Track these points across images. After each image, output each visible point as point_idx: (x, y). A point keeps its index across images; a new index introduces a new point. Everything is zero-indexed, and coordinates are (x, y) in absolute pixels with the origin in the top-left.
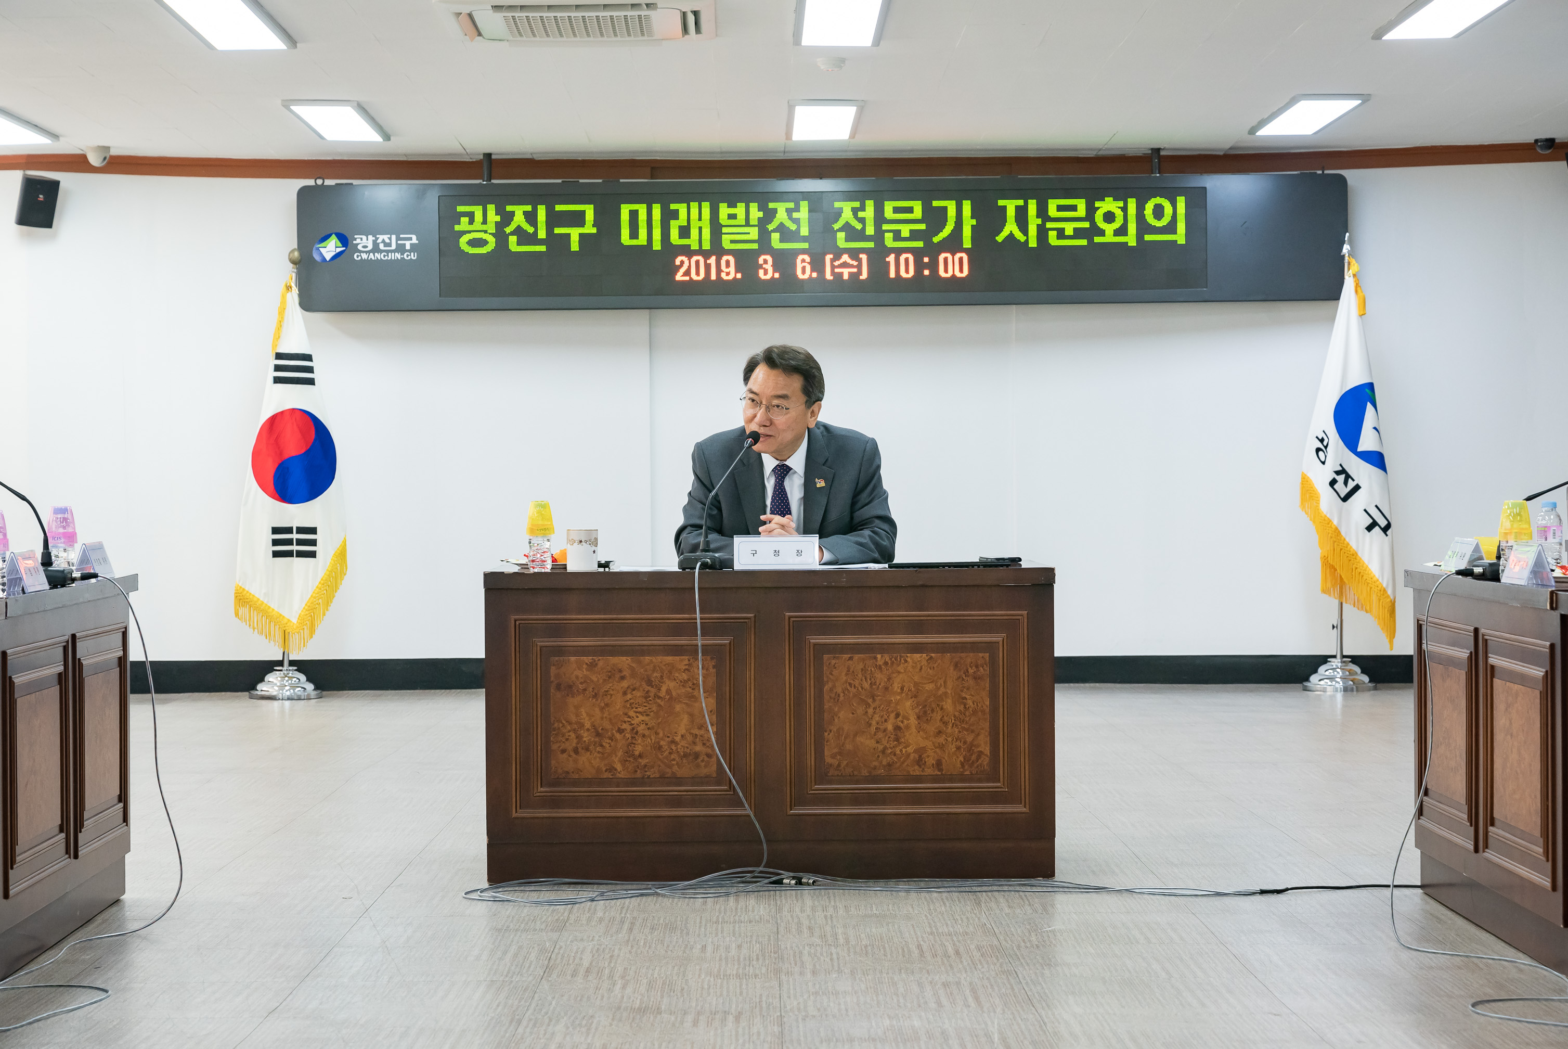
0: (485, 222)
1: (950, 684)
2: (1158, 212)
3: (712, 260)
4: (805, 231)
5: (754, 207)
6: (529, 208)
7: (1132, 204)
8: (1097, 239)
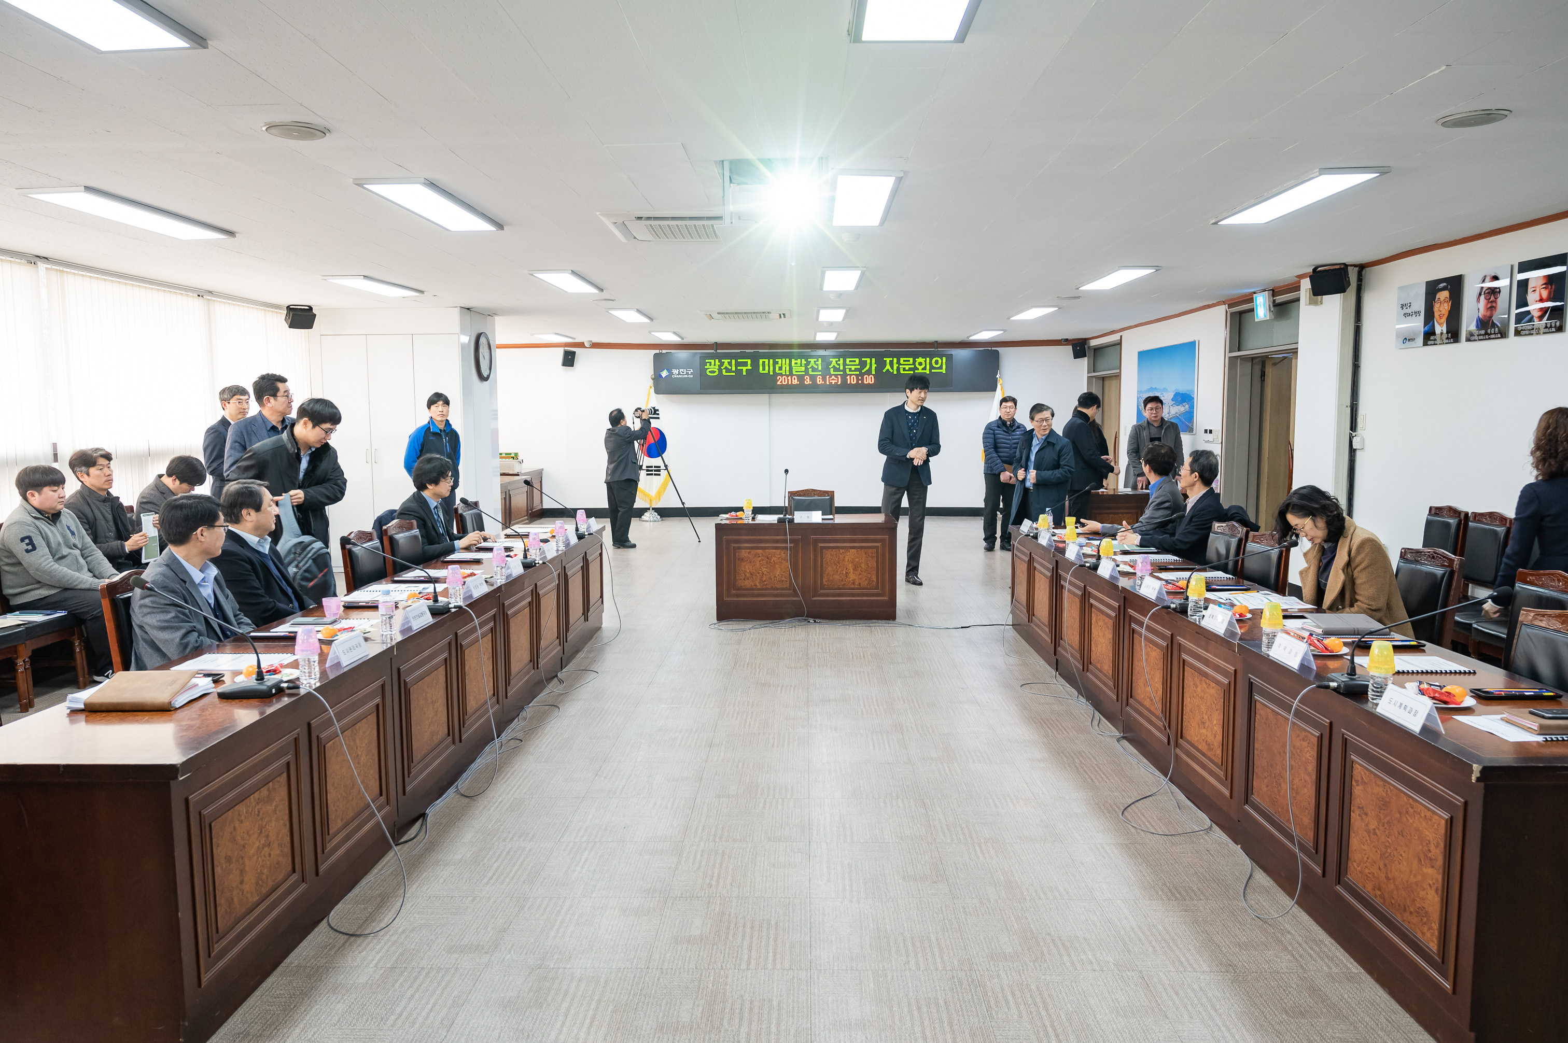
0: (715, 365)
1: (863, 559)
2: (937, 362)
3: (789, 378)
4: (820, 368)
5: (803, 360)
6: (729, 361)
7: (928, 359)
8: (916, 371)
